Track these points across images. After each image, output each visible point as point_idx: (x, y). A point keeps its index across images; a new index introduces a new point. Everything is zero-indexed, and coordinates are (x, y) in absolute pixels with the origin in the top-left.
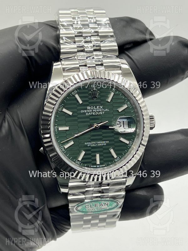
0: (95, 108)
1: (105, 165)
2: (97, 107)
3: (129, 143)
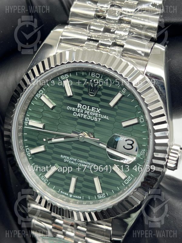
0: (88, 109)
1: (82, 197)
2: (93, 109)
3: (126, 178)
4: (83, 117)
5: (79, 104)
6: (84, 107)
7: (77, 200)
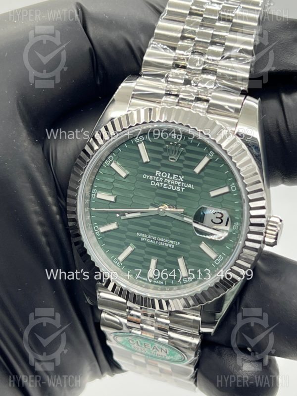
0: (169, 177)
1: (164, 283)
2: (174, 177)
3: (217, 258)
4: (163, 186)
5: (157, 172)
6: (164, 175)
7: (158, 286)
